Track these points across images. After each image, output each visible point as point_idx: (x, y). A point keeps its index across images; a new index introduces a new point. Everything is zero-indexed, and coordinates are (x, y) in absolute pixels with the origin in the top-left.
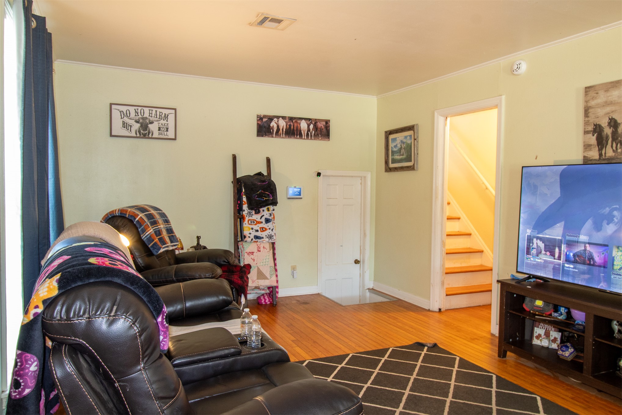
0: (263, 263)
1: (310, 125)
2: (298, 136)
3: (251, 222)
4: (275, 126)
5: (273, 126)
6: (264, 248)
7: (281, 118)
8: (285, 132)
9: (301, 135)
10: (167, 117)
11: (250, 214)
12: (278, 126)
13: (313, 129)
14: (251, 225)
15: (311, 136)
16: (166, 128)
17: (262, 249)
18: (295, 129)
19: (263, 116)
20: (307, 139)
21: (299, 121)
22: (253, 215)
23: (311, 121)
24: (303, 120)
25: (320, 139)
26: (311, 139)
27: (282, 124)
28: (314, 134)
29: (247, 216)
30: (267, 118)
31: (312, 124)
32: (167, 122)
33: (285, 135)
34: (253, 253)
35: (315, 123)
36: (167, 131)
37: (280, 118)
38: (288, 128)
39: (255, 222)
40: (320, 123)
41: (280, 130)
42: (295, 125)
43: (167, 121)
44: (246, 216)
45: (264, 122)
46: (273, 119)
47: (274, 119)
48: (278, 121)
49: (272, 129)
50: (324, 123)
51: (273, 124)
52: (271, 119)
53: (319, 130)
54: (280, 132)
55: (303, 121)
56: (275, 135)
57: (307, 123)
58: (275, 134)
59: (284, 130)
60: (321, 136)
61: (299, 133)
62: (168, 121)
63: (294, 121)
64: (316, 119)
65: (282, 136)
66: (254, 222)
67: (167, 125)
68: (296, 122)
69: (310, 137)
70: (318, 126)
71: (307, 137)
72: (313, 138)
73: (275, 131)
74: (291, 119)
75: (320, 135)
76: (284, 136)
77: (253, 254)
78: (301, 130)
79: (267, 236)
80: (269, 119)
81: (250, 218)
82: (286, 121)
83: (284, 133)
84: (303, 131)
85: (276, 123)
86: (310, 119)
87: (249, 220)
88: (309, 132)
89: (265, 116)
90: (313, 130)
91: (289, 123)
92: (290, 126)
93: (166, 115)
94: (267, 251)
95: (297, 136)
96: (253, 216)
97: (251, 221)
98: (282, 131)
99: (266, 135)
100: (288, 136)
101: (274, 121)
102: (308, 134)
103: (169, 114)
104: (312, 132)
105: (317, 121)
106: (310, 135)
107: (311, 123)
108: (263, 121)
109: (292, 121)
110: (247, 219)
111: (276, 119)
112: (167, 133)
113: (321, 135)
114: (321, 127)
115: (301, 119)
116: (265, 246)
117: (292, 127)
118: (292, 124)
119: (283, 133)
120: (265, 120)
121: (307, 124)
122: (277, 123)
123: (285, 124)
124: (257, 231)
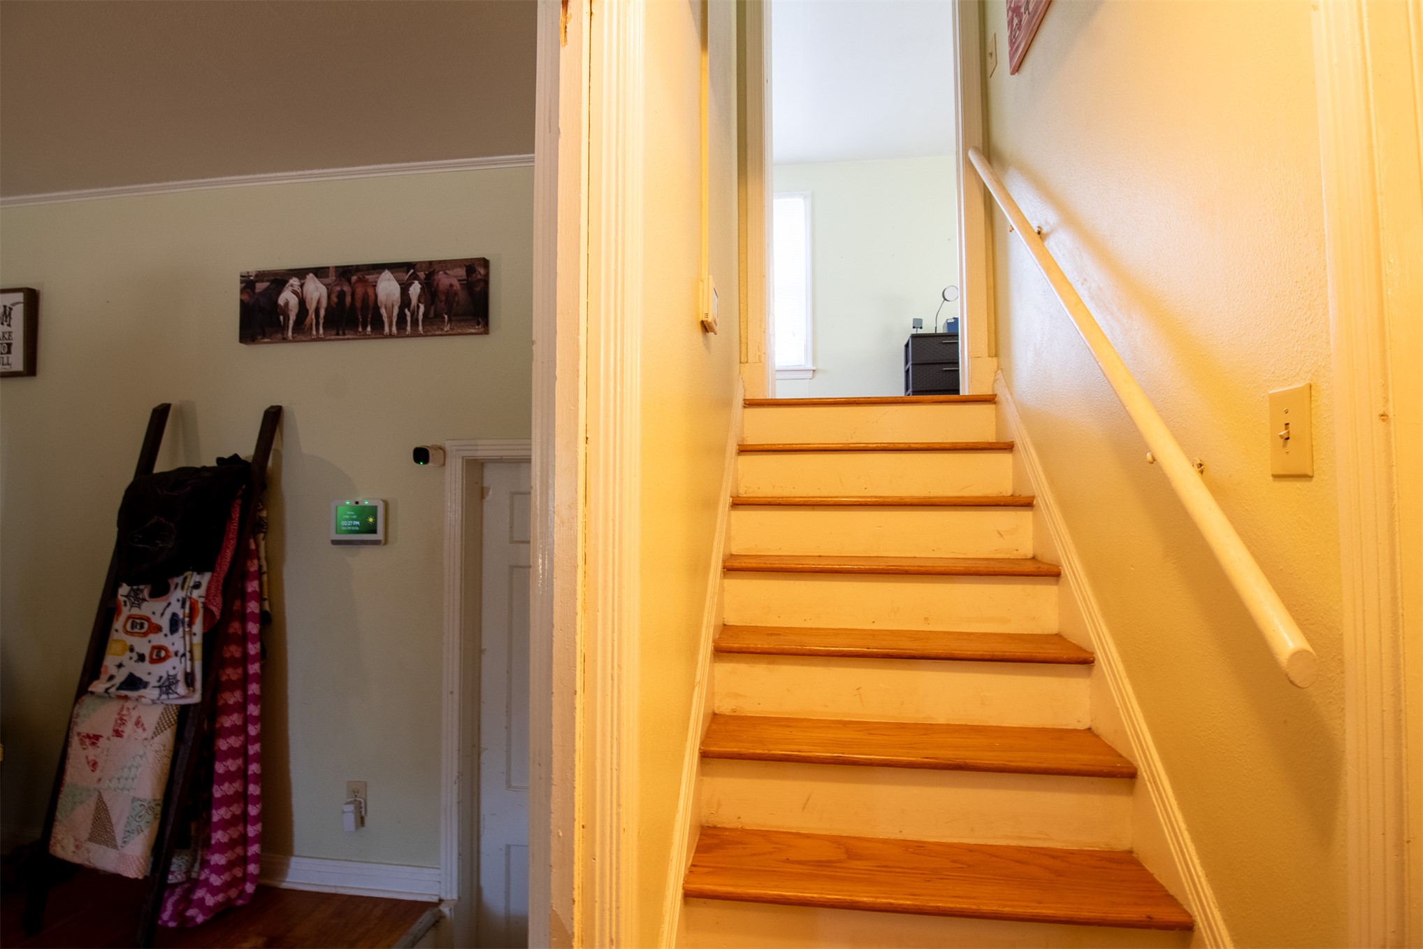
0: (119, 779)
1: (411, 284)
2: (369, 329)
3: (133, 627)
4: (294, 301)
5: (287, 304)
6: (138, 723)
7: (311, 275)
8: (325, 317)
9: (378, 324)
10: (10, 314)
11: (137, 598)
12: (302, 302)
13: (420, 296)
14: (132, 634)
15: (415, 322)
16: (7, 344)
17: (128, 729)
18: (358, 304)
19: (256, 276)
20: (398, 336)
21: (370, 278)
22: (144, 600)
23: (412, 271)
24: (387, 271)
25: (447, 328)
26: (415, 334)
27: (316, 291)
28: (425, 315)
29: (128, 603)
30: (267, 281)
31: (416, 282)
32: (8, 329)
33: (324, 328)
34: (97, 737)
35: (430, 276)
36: (9, 352)
37: (308, 274)
38: (334, 306)
39: (146, 625)
40: (445, 273)
41: (310, 313)
42: (360, 290)
43: (9, 325)
44: (125, 602)
45: (260, 293)
46: (287, 282)
47: (291, 281)
48: (302, 286)
49: (282, 314)
50: (461, 272)
51: (287, 297)
52: (279, 280)
53: (443, 298)
54: (308, 320)
55: (387, 274)
56: (293, 333)
57: (398, 281)
58: (293, 329)
59: (322, 313)
60: (450, 320)
61: (371, 318)
62: (11, 324)
63: (354, 278)
64: (431, 263)
65: (314, 332)
66: (142, 626)
67: (10, 335)
68: (360, 280)
69: (409, 328)
70: (438, 284)
71: (398, 329)
72: (420, 328)
73: (292, 317)
74: (345, 272)
75: (446, 317)
76: (321, 331)
77: (93, 744)
78: (379, 304)
79: (163, 680)
80: (273, 282)
81: (135, 611)
82: (328, 281)
83: (321, 321)
84: (386, 308)
85: (294, 292)
86: (407, 266)
87: (129, 617)
88: (406, 310)
89: (261, 276)
90: (419, 301)
91: (338, 288)
92: (342, 295)
93: (8, 309)
94: (145, 735)
95: (366, 327)
96: (145, 605)
97: (133, 621)
98: (313, 317)
99: (264, 336)
100: (334, 332)
101: (290, 288)
102: (402, 317)
103: (13, 305)
104: (418, 307)
105: (437, 267)
106: (409, 319)
107: (415, 277)
108: (257, 291)
109: (349, 281)
110: (126, 611)
111: (295, 282)
112: (8, 357)
113: (449, 317)
114: (451, 286)
115: (378, 268)
116: (144, 720)
117: (348, 299)
118: (346, 288)
119: (317, 324)
120: (260, 287)
121: (400, 284)
122: (299, 291)
123: (323, 290)
124: (141, 658)
